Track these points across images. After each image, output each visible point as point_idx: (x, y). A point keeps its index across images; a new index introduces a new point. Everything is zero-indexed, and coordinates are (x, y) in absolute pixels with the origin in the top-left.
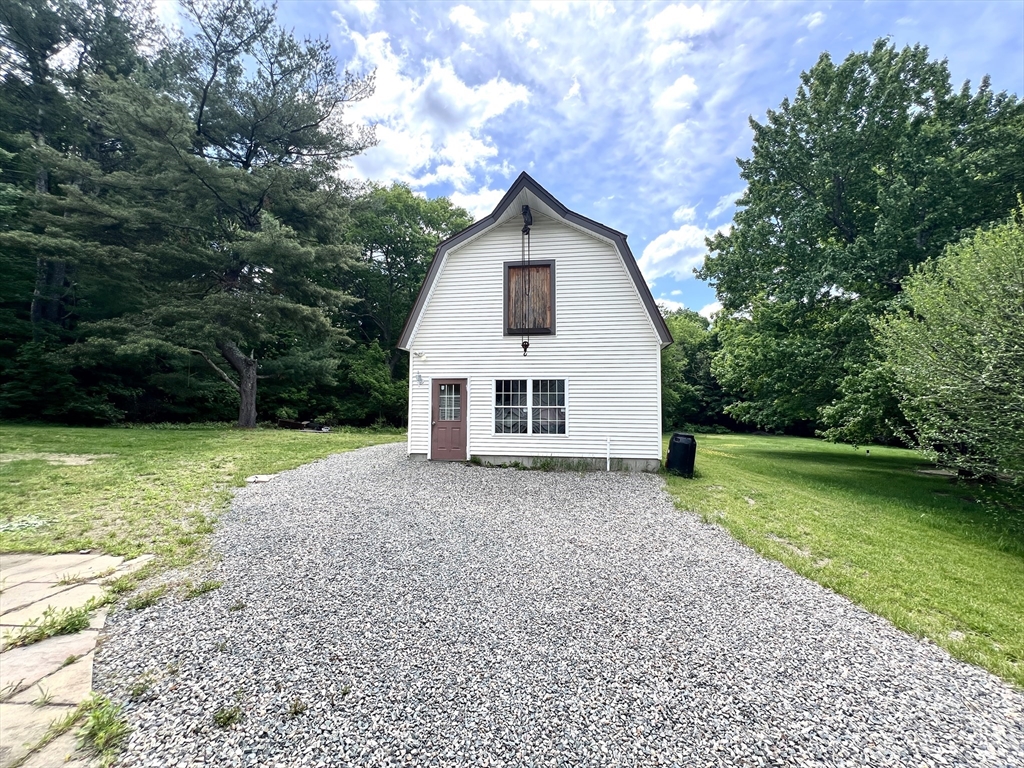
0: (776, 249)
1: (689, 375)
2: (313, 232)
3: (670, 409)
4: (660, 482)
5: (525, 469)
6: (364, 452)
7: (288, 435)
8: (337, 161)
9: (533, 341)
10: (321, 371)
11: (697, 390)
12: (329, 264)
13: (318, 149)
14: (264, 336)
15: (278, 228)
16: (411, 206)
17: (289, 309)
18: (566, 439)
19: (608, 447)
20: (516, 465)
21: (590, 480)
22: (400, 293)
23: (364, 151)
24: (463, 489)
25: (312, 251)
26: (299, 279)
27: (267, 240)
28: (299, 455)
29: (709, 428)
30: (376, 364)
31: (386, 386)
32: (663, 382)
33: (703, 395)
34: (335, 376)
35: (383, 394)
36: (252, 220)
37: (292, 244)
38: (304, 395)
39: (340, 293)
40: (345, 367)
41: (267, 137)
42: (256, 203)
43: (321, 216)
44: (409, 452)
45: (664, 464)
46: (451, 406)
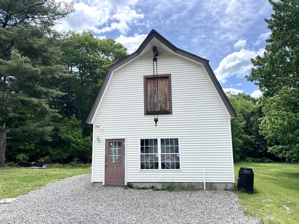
0: (289, 64)
1: (247, 130)
2: (40, 59)
3: (237, 149)
4: (235, 197)
5: (158, 190)
6: (67, 181)
7: (24, 171)
8: (53, 21)
9: (160, 117)
10: (43, 134)
11: (252, 138)
12: (49, 76)
13: (43, 15)
14: (11, 114)
15: (20, 58)
16: (93, 43)
17: (26, 101)
18: (180, 172)
19: (204, 176)
20: (153, 188)
21: (195, 197)
22: (87, 89)
23: (68, 15)
24: (123, 204)
25: (39, 69)
26: (31, 84)
27: (15, 65)
28: (29, 185)
29: (260, 159)
30: (74, 128)
31: (79, 140)
32: (232, 134)
33: (256, 141)
34: (50, 136)
35: (77, 145)
36: (7, 53)
37: (28, 66)
38: (32, 146)
39: (54, 90)
40: (56, 130)
41: (16, 10)
42: (10, 44)
43: (45, 51)
44: (92, 181)
45: (236, 185)
46: (116, 155)
